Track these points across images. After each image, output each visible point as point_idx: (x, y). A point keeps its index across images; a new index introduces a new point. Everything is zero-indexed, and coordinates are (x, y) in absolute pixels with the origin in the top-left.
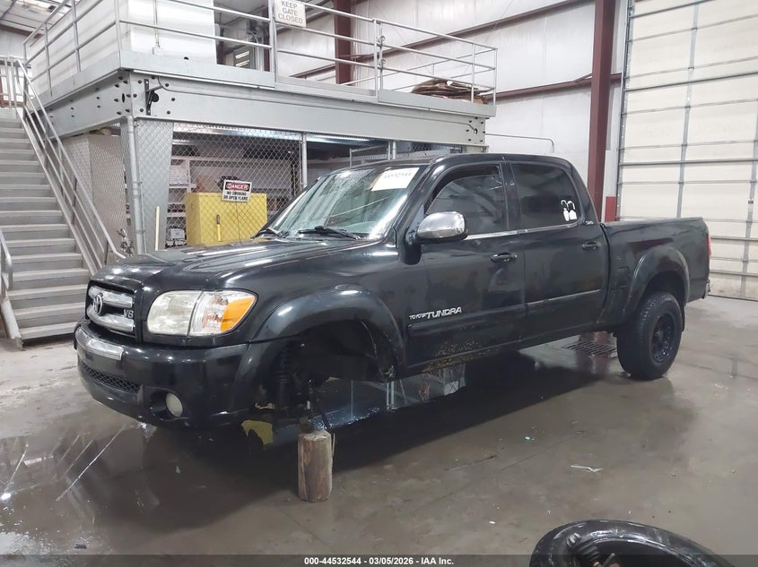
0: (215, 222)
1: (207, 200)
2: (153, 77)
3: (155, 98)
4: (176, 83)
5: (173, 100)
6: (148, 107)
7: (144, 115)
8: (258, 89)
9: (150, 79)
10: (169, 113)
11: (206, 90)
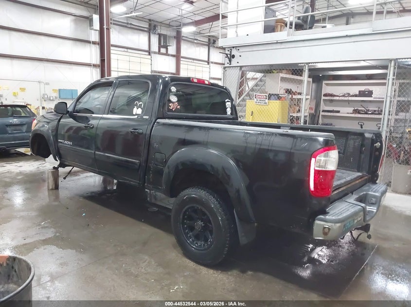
0: (251, 114)
1: (249, 103)
2: (233, 47)
3: (233, 56)
4: (242, 48)
5: (240, 56)
6: (230, 61)
7: (228, 65)
8: (277, 43)
9: (232, 49)
10: (238, 63)
11: (255, 48)
